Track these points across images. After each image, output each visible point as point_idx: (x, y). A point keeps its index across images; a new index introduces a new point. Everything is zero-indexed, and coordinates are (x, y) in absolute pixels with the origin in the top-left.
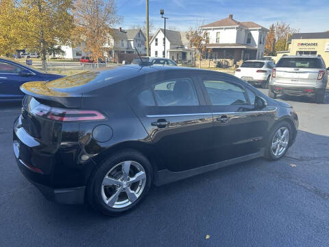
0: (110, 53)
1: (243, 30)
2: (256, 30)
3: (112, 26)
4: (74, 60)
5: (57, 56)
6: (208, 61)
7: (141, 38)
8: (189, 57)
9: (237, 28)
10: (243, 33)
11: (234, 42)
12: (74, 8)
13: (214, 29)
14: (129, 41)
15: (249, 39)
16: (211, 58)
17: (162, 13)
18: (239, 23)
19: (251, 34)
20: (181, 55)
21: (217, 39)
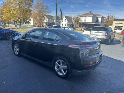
0: (46, 24)
1: (95, 17)
2: (100, 17)
3: (47, 14)
4: (34, 26)
5: (28, 24)
6: (81, 28)
7: (58, 19)
8: (74, 26)
9: (92, 16)
10: (95, 18)
11: (91, 21)
12: (32, 7)
13: (84, 16)
14: (53, 20)
15: (97, 21)
16: (82, 27)
17: (60, 10)
18: (93, 14)
19: (98, 19)
20: (71, 26)
21: (85, 20)
